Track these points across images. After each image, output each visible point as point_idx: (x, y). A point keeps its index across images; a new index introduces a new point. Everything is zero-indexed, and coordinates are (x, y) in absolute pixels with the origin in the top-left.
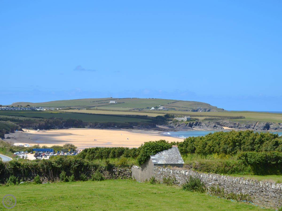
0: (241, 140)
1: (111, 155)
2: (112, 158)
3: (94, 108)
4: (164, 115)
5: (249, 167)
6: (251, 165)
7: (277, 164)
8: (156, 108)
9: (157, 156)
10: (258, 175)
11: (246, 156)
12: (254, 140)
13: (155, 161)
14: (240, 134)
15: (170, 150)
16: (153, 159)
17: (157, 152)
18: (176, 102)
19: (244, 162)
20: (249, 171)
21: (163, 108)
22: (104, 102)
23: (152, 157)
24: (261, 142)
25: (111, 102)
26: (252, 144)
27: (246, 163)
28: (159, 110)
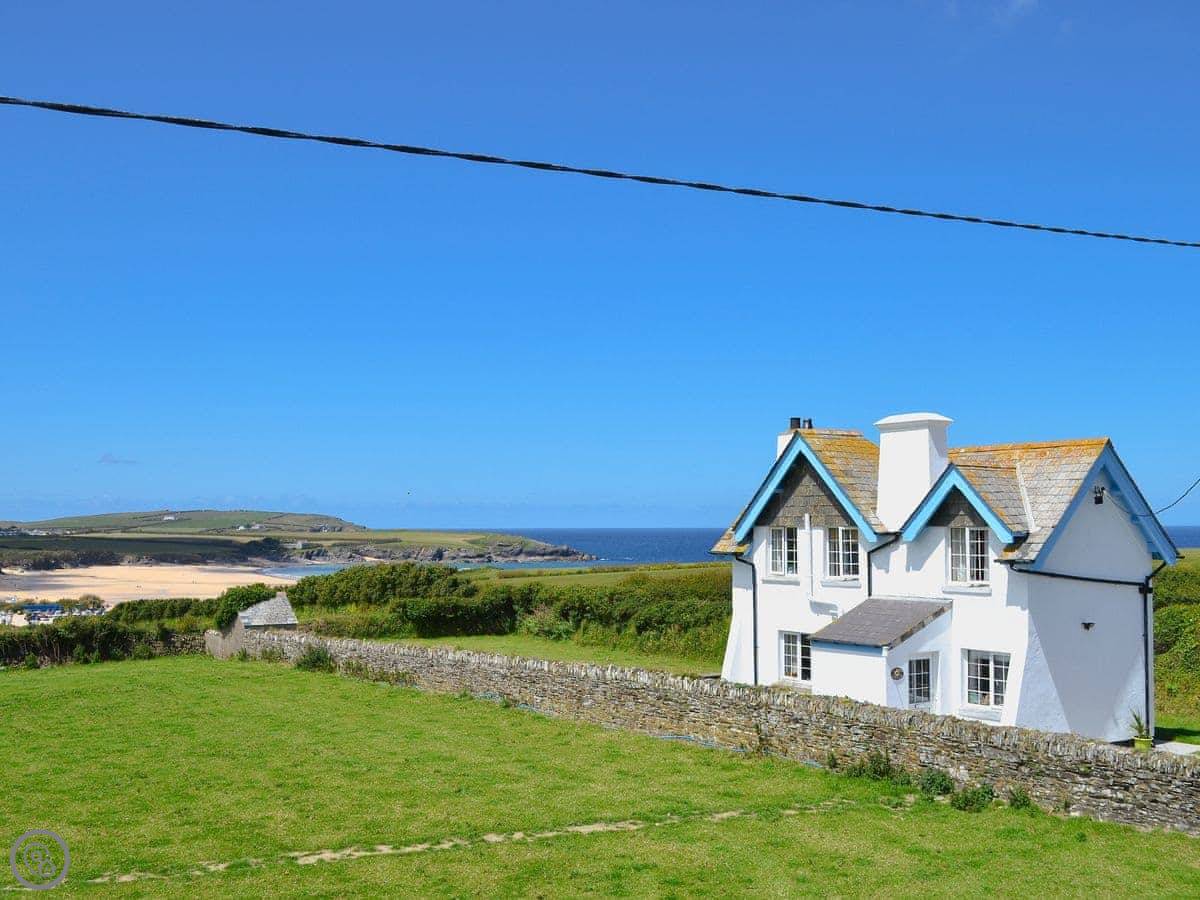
0: (394, 580)
1: (167, 612)
2: (168, 617)
3: (135, 529)
4: (262, 538)
5: (410, 625)
6: (413, 621)
7: (456, 616)
8: (248, 526)
9: (250, 610)
10: (424, 637)
11: (404, 606)
12: (416, 577)
13: (246, 621)
14: (393, 568)
15: (272, 601)
16: (244, 618)
17: (249, 605)
18: (282, 515)
19: (401, 618)
20: (410, 632)
21: (261, 527)
22: (154, 519)
23: (240, 614)
24: (430, 581)
25: (166, 518)
26: (413, 585)
27: (405, 618)
28: (254, 530)
